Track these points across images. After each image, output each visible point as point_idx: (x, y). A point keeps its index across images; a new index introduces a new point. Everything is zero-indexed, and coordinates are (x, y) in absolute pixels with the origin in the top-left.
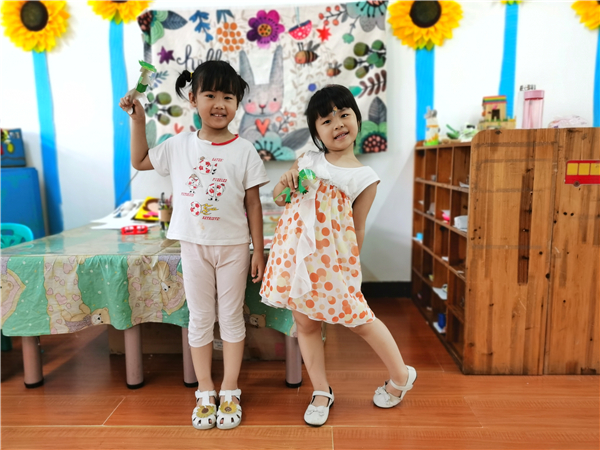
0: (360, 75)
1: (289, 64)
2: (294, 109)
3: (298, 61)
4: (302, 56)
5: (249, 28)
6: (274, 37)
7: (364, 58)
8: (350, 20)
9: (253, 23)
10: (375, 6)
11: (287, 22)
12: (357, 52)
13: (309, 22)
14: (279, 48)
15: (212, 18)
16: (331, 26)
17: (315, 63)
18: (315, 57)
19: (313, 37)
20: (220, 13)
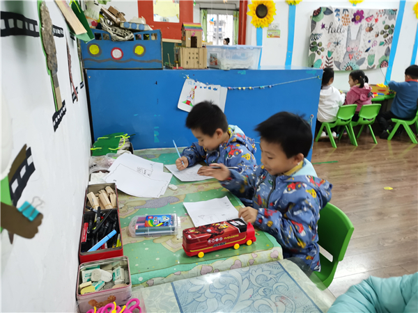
0: (385, 37)
1: (363, 32)
2: (362, 50)
3: (367, 31)
4: (368, 29)
5: (353, 17)
6: (360, 21)
7: (388, 30)
8: (386, 15)
9: (355, 15)
10: (394, 11)
11: (365, 15)
12: (385, 28)
13: (373, 16)
14: (361, 25)
15: (341, 11)
16: (379, 18)
17: (372, 32)
18: (372, 29)
19: (373, 22)
20: (344, 10)
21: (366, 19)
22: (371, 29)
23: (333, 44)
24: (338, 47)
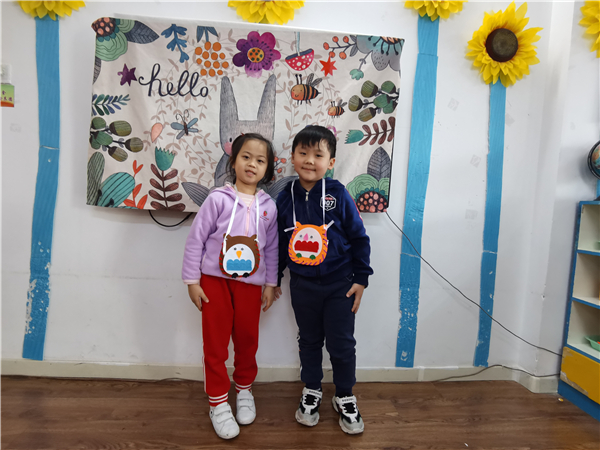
0: (364, 118)
1: (283, 99)
3: (294, 96)
4: (299, 90)
5: (236, 51)
6: (267, 65)
7: (371, 99)
8: (359, 55)
9: (242, 45)
10: (389, 42)
11: (285, 49)
12: (364, 92)
13: (311, 52)
16: (337, 59)
18: (316, 93)
19: (315, 69)
21: (290, 59)
22: (308, 92)
23: (169, 129)
24: (189, 139)
